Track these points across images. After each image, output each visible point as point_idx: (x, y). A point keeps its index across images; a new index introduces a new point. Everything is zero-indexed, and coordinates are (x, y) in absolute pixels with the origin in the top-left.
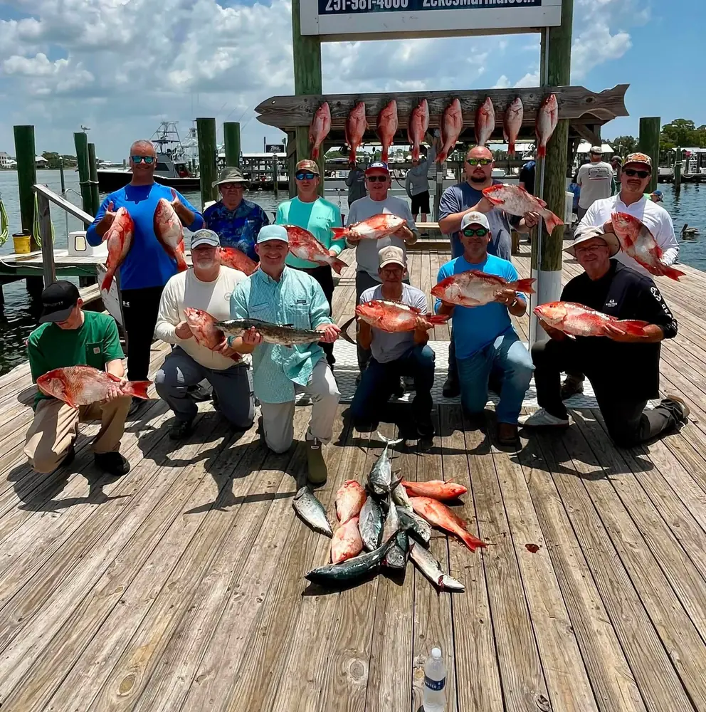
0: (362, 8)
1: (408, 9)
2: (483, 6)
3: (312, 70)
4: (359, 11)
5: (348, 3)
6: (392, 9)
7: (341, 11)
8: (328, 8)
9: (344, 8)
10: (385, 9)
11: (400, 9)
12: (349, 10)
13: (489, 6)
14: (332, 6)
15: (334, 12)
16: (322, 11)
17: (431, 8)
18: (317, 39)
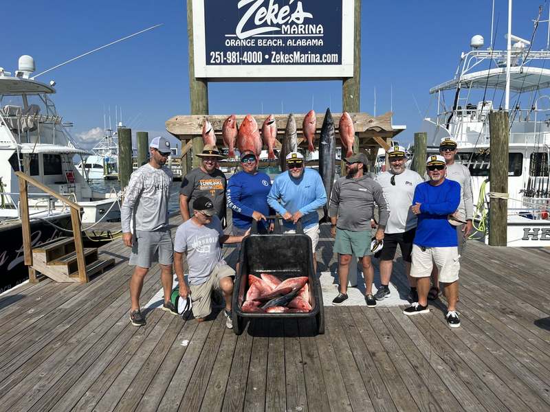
0: (234, 62)
1: (262, 64)
2: (307, 63)
3: (202, 100)
4: (232, 64)
5: (225, 59)
6: (252, 63)
7: (220, 64)
8: (212, 61)
9: (222, 62)
10: (248, 64)
11: (257, 63)
12: (225, 63)
13: (311, 64)
14: (215, 60)
15: (216, 64)
16: (208, 63)
17: (276, 64)
18: (205, 80)
